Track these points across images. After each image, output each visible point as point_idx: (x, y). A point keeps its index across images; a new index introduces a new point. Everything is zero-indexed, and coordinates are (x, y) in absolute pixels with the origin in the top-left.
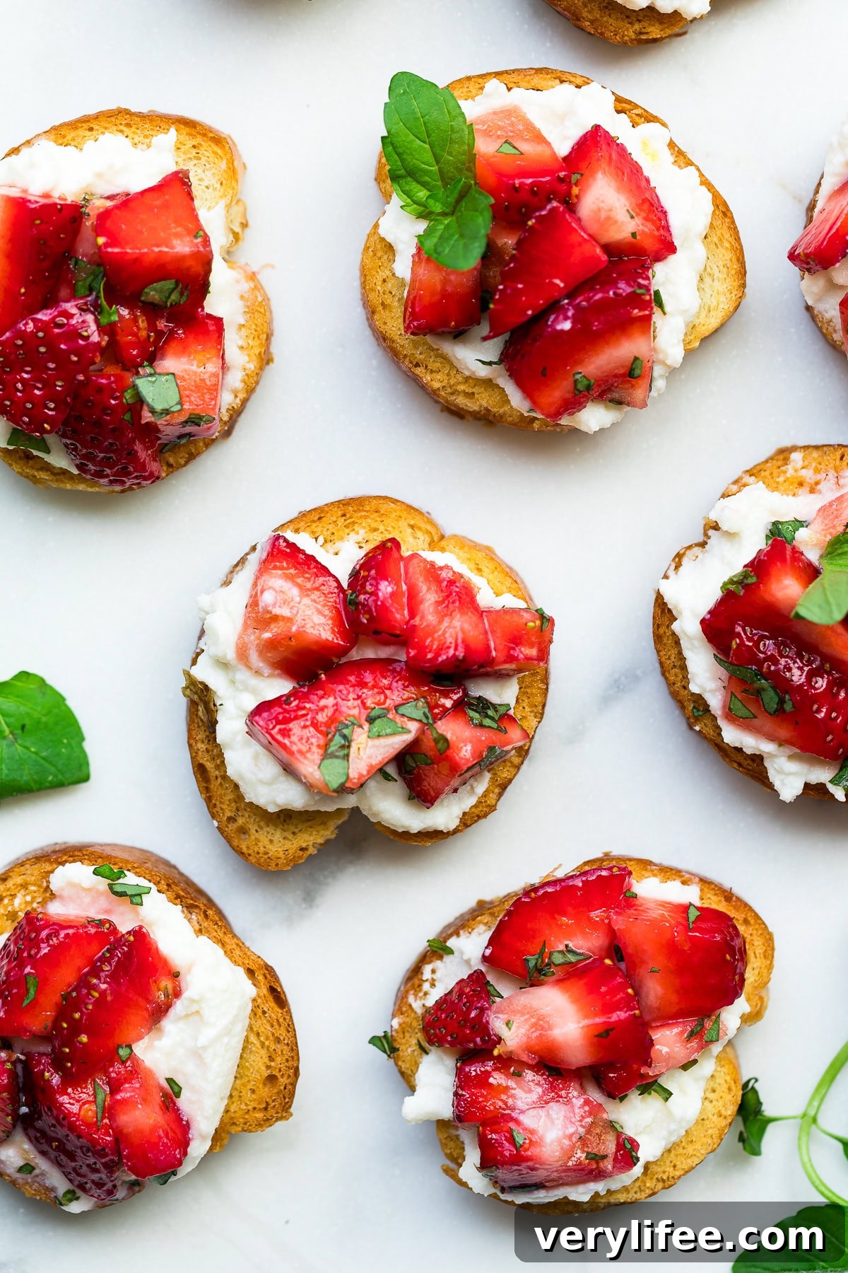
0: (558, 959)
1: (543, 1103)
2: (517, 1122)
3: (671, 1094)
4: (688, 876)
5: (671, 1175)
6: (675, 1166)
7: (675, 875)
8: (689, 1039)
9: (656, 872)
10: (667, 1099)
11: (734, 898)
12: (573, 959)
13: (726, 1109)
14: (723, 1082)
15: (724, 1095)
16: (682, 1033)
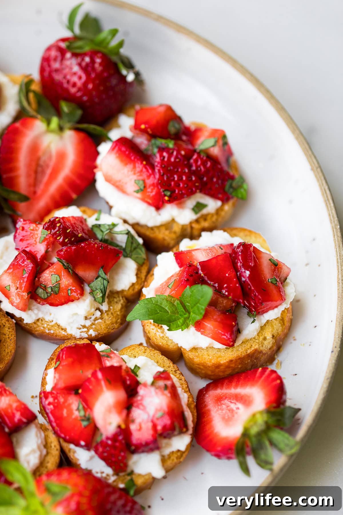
0: (82, 413)
1: (144, 409)
2: (154, 416)
3: (136, 366)
4: (44, 375)
5: (172, 367)
6: (169, 367)
7: (44, 380)
8: (111, 357)
9: (44, 388)
10: (139, 368)
11: (52, 357)
12: (81, 407)
13: (142, 350)
14: (130, 353)
15: (136, 351)
16: (108, 360)
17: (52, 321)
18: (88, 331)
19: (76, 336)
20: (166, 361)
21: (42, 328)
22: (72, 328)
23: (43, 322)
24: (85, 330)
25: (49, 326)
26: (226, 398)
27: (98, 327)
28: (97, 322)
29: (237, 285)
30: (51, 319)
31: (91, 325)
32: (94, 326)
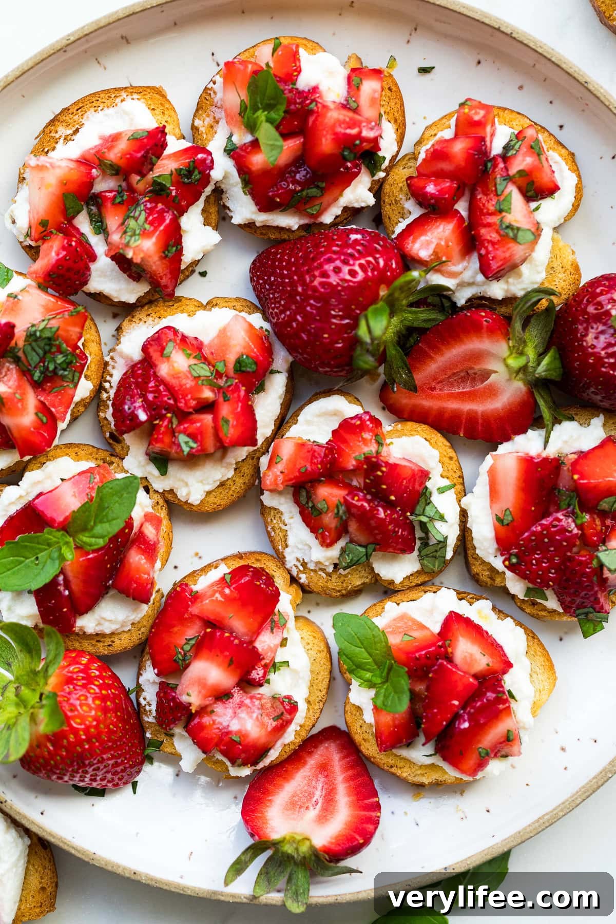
3: (287, 661)
4: (215, 563)
5: (322, 695)
6: (320, 691)
7: (209, 568)
10: (287, 666)
11: (244, 555)
12: (193, 641)
14: (308, 637)
15: (314, 641)
17: (286, 525)
18: (303, 573)
19: (287, 563)
20: (324, 683)
21: (269, 520)
22: (293, 552)
23: (278, 516)
24: (301, 568)
25: (276, 525)
26: (327, 776)
27: (315, 579)
28: (320, 573)
29: (444, 723)
30: (287, 522)
31: (312, 570)
32: (312, 574)
